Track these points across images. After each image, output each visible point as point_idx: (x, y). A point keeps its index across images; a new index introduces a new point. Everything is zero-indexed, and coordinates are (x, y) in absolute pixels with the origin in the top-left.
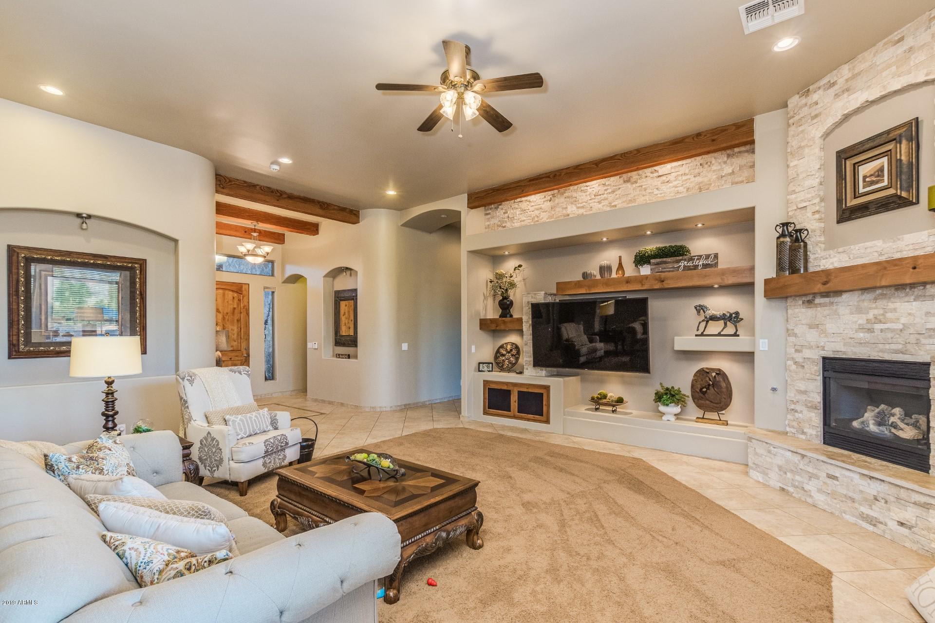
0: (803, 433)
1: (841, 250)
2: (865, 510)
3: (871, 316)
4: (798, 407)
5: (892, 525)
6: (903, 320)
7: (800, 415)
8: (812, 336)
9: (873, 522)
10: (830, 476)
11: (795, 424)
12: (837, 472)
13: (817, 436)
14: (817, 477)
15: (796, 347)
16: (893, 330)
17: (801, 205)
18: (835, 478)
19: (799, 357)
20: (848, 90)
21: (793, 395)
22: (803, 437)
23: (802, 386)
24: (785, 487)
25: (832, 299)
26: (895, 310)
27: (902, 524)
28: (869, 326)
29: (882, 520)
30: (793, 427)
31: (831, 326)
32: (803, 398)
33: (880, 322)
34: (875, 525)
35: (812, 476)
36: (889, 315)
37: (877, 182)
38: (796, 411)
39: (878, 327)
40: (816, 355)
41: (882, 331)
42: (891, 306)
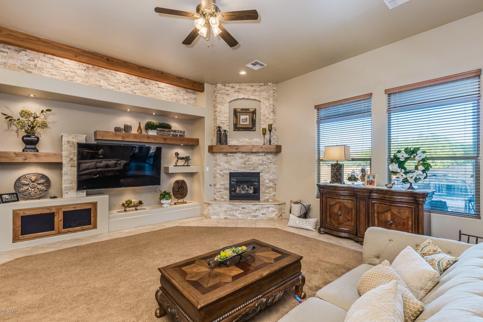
0: (223, 198)
1: (236, 139)
2: (253, 214)
3: (245, 160)
4: (221, 190)
5: (261, 215)
6: (254, 161)
7: (222, 193)
8: (227, 166)
9: (255, 216)
10: (243, 208)
11: (220, 196)
12: (245, 206)
13: (228, 198)
14: (239, 210)
15: (220, 170)
16: (251, 164)
17: (223, 122)
18: (245, 208)
19: (221, 173)
20: (238, 92)
21: (219, 186)
22: (223, 200)
23: (222, 183)
24: (226, 217)
25: (233, 154)
26: (251, 158)
27: (263, 214)
28: (245, 163)
29: (258, 215)
30: (219, 197)
31: (233, 163)
32: (223, 187)
33: (248, 161)
34: (256, 217)
35: (236, 210)
36: (250, 160)
37: (246, 122)
38: (221, 191)
39: (247, 163)
40: (228, 172)
41: (248, 164)
42: (250, 157)
